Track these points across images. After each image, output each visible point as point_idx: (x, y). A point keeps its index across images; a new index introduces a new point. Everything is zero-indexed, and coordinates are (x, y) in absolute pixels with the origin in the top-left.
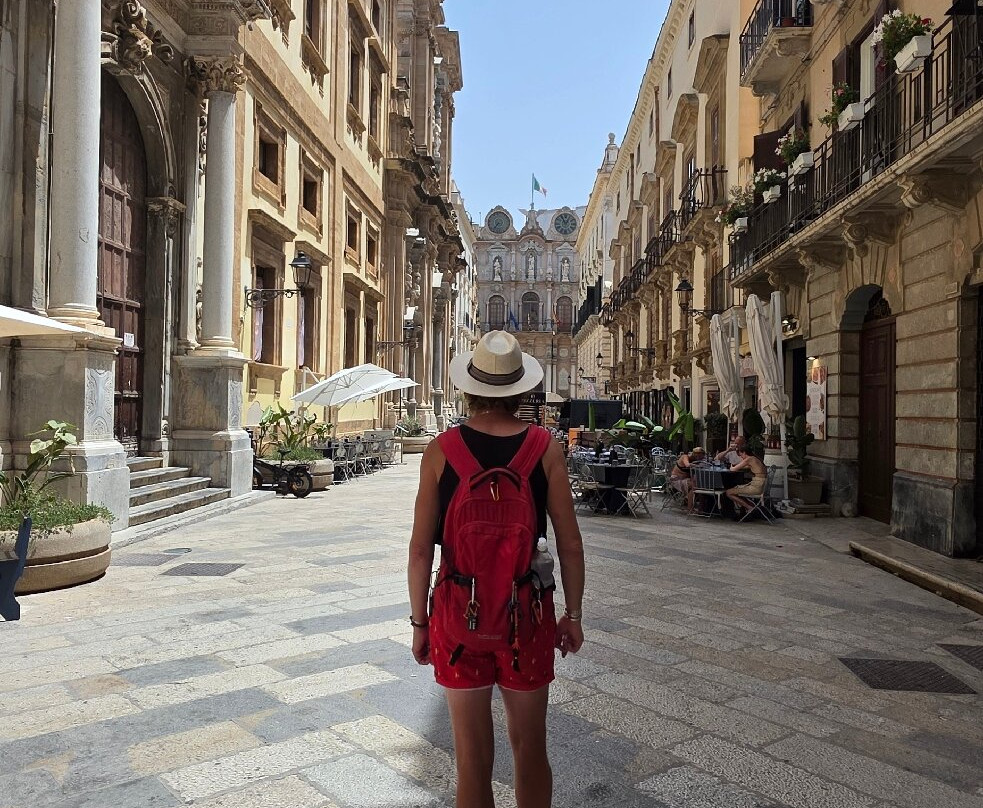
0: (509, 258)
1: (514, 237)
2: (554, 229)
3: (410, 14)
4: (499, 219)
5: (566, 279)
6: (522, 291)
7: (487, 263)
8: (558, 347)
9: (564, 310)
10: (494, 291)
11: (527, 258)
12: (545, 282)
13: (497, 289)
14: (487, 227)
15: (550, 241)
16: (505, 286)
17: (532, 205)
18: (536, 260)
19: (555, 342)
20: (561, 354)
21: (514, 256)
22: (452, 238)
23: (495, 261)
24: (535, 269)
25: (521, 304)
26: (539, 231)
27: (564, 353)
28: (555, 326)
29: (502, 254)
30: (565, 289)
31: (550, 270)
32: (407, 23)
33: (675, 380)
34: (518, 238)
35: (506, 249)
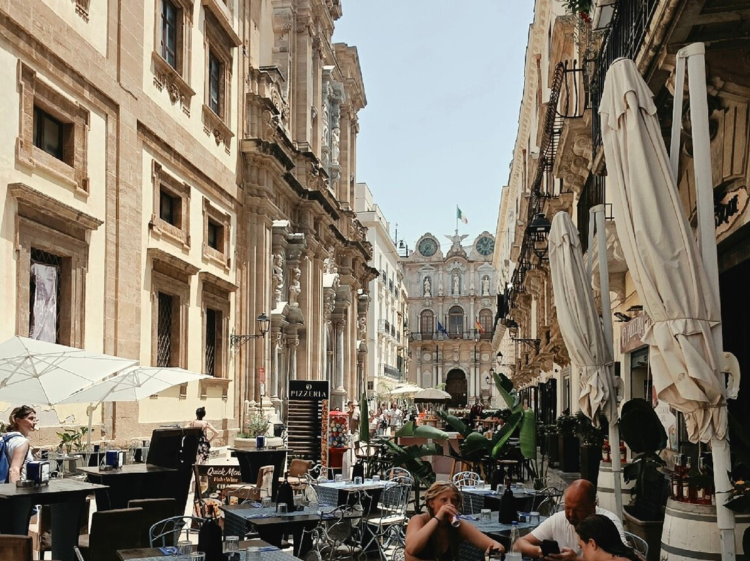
0: (437, 277)
1: (442, 259)
2: (476, 251)
3: (289, 10)
4: (428, 245)
5: (486, 294)
6: (448, 306)
7: (418, 283)
8: (481, 352)
9: (486, 320)
10: (425, 306)
11: (453, 277)
12: (468, 297)
13: (427, 303)
14: (418, 252)
15: (472, 262)
16: (434, 302)
17: (457, 231)
18: (460, 279)
19: (478, 348)
20: (483, 359)
21: (441, 275)
22: (353, 243)
23: (425, 281)
24: (460, 286)
25: (448, 316)
26: (463, 254)
27: (485, 357)
28: (478, 335)
29: (431, 273)
30: (486, 303)
31: (472, 286)
32: (285, 18)
33: (556, 371)
34: (445, 260)
35: (435, 269)
